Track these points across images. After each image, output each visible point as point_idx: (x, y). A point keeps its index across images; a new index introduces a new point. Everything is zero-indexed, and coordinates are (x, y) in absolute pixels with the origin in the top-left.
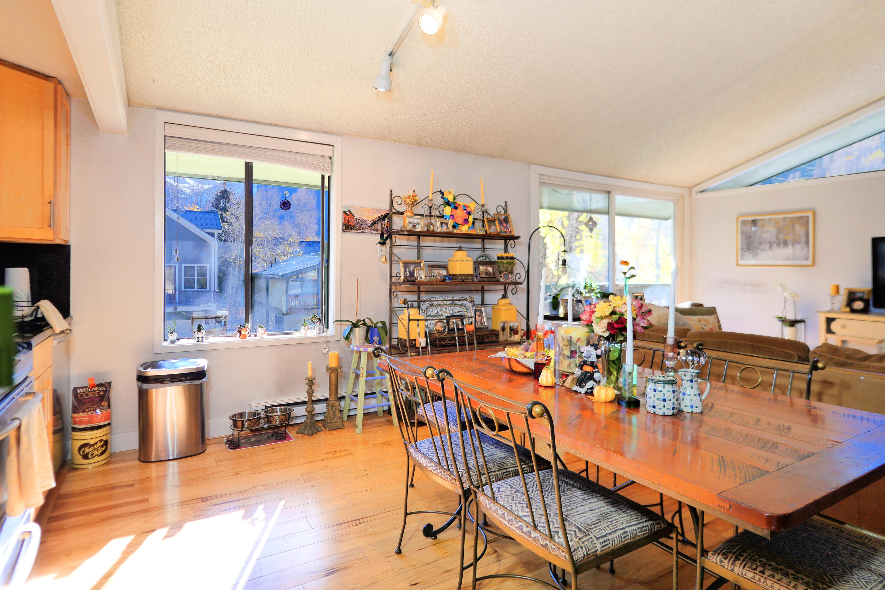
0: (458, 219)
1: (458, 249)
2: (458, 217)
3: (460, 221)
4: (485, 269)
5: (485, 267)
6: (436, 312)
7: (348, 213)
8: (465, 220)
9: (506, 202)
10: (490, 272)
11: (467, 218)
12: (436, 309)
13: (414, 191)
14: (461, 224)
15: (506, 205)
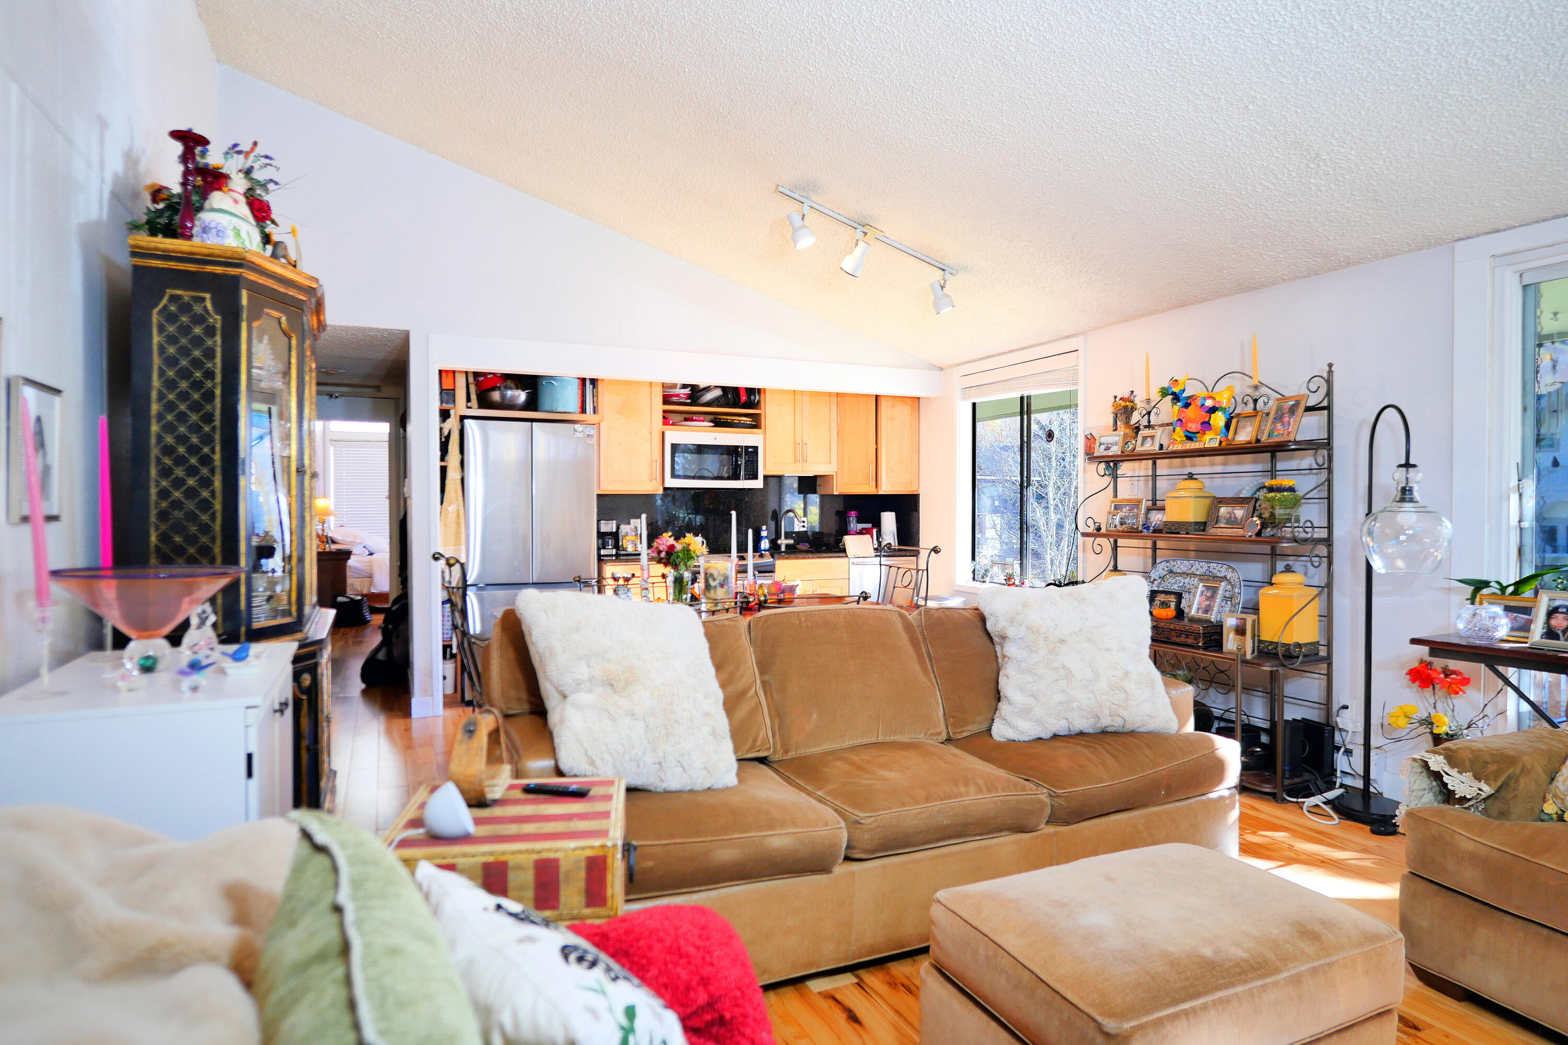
0: (1189, 425)
1: (1186, 477)
2: (1190, 421)
3: (1193, 427)
4: (1229, 513)
5: (1229, 509)
6: (1180, 585)
7: (1089, 437)
8: (1203, 423)
9: (1330, 365)
10: (1236, 518)
11: (1207, 419)
12: (1183, 581)
13: (1132, 392)
14: (1198, 433)
15: (1330, 372)
